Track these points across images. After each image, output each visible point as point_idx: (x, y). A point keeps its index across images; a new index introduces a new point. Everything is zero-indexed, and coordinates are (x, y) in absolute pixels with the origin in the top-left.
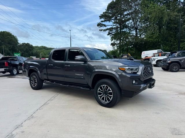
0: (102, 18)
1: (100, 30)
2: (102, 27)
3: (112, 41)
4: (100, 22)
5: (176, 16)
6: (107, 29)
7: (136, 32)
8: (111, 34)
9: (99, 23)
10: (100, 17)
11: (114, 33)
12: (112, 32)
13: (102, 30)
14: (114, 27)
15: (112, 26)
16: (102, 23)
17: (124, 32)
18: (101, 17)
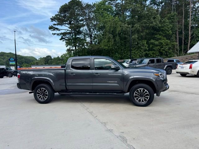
0: (54, 21)
1: (53, 34)
2: (55, 31)
3: (67, 47)
4: (53, 25)
5: (127, 27)
6: (61, 34)
7: (91, 40)
8: (64, 39)
9: (50, 26)
10: (51, 19)
11: (67, 38)
12: (66, 37)
13: (56, 34)
14: (68, 31)
15: (66, 31)
16: (54, 26)
17: (79, 38)
18: (53, 19)
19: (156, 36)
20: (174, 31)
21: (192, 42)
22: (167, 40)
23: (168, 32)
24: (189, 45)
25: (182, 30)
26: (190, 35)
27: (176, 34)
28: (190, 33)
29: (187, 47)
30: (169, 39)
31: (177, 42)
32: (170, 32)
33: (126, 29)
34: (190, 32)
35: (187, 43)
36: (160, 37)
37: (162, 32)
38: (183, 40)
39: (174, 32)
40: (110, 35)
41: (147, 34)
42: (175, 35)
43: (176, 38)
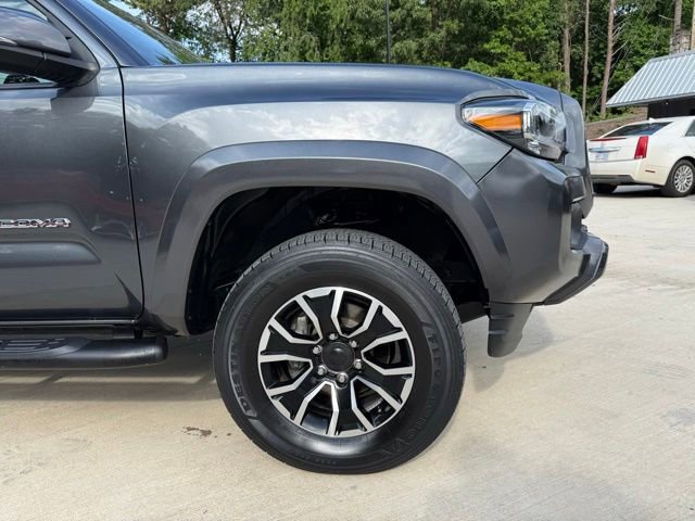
19: (486, 46)
20: (555, 29)
21: (616, 73)
22: (528, 60)
23: (534, 27)
24: (606, 83)
25: (584, 25)
26: (611, 45)
27: (560, 39)
28: (610, 36)
29: (600, 94)
30: (537, 59)
31: (563, 70)
32: (541, 28)
33: (369, 13)
34: (610, 32)
35: (599, 76)
36: (503, 49)
37: (509, 29)
38: (586, 63)
39: (554, 32)
40: (307, 36)
41: (453, 37)
42: (558, 43)
43: (561, 54)
